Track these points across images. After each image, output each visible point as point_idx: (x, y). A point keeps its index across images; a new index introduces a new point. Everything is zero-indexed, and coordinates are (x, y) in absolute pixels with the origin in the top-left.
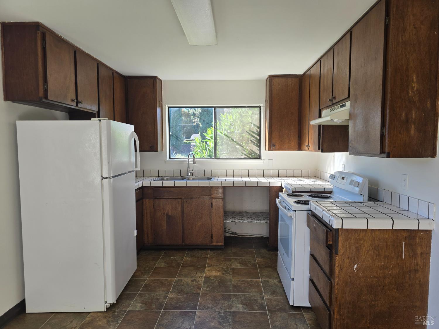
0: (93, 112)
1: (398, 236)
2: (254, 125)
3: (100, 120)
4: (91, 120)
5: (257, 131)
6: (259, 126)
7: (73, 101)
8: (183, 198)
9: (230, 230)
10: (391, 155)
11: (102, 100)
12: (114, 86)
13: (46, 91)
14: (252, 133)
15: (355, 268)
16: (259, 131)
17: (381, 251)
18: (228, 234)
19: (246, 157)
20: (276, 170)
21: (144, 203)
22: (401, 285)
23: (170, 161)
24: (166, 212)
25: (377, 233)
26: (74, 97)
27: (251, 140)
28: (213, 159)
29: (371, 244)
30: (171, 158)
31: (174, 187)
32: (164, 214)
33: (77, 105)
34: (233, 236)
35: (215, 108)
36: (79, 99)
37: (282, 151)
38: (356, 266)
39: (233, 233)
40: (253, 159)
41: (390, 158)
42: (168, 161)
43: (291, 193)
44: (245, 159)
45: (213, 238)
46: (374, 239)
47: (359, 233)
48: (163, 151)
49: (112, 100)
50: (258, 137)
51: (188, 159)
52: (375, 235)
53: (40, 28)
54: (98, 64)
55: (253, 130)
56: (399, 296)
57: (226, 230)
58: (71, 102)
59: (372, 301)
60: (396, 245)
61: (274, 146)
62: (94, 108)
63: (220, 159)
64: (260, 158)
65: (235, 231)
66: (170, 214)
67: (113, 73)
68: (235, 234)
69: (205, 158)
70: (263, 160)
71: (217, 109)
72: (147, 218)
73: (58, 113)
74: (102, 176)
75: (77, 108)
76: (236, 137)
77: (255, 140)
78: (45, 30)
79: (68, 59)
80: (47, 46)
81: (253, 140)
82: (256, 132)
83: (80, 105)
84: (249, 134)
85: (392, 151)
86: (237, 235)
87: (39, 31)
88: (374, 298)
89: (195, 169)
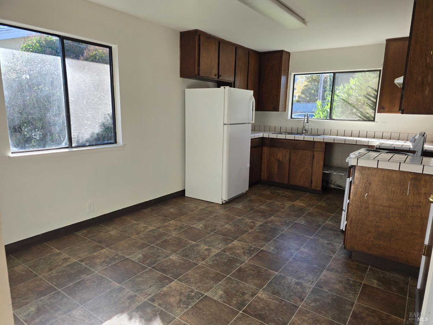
0: (230, 82)
1: (404, 177)
2: (372, 88)
3: (225, 88)
4: (220, 87)
5: (375, 94)
6: (377, 89)
7: (215, 75)
8: (291, 148)
9: (335, 183)
10: (405, 112)
11: (238, 72)
12: (249, 61)
13: (199, 71)
14: (369, 97)
15: (366, 196)
16: (376, 94)
17: (388, 186)
18: (333, 185)
19: (360, 119)
20: (389, 132)
21: (263, 150)
22: (404, 215)
23: (291, 120)
24: (278, 158)
25: (387, 173)
26: (217, 73)
27: (367, 103)
28: (328, 119)
29: (380, 180)
30: (292, 117)
31: (285, 139)
32: (276, 159)
33: (218, 78)
34: (338, 188)
35: (334, 73)
36: (220, 74)
37: (391, 113)
38: (366, 194)
39: (338, 186)
40: (366, 121)
41: (404, 115)
42: (289, 120)
43: (375, 149)
44: (359, 120)
45: (313, 183)
46: (384, 176)
47: (371, 171)
48: (285, 111)
49: (246, 72)
50: (375, 100)
51: (304, 119)
52: (385, 173)
53: (198, 33)
54: (236, 48)
55: (370, 93)
56: (401, 223)
57: (332, 182)
58: (214, 76)
59: (377, 222)
60: (402, 183)
61: (383, 108)
62: (231, 80)
63: (334, 119)
64: (374, 121)
65: (340, 184)
66: (280, 160)
67: (249, 52)
68: (340, 187)
69: (321, 118)
70: (376, 122)
71: (337, 74)
72: (264, 161)
73: (210, 83)
74: (224, 123)
75: (218, 80)
76: (352, 100)
77: (371, 103)
78: (200, 33)
79: (214, 48)
80: (201, 43)
81: (369, 103)
82: (373, 95)
83: (220, 78)
84: (366, 97)
85: (406, 109)
86: (342, 188)
87: (197, 34)
88: (379, 221)
89: (310, 128)
